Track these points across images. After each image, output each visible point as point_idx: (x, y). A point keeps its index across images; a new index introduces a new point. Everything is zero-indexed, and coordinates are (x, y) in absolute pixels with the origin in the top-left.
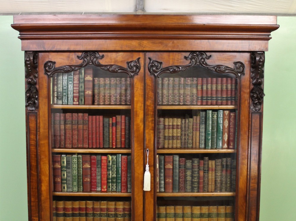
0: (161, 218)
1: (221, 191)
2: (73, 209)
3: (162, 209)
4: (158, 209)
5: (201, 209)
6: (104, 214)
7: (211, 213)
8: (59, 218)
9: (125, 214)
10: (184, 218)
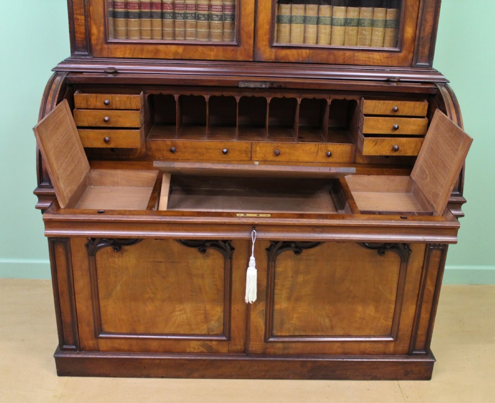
0: (282, 23)
2: (141, 5)
3: (286, 10)
4: (279, 8)
5: (346, 11)
6: (191, 14)
7: (362, 19)
8: (118, 19)
9: (225, 15)
10: (319, 25)
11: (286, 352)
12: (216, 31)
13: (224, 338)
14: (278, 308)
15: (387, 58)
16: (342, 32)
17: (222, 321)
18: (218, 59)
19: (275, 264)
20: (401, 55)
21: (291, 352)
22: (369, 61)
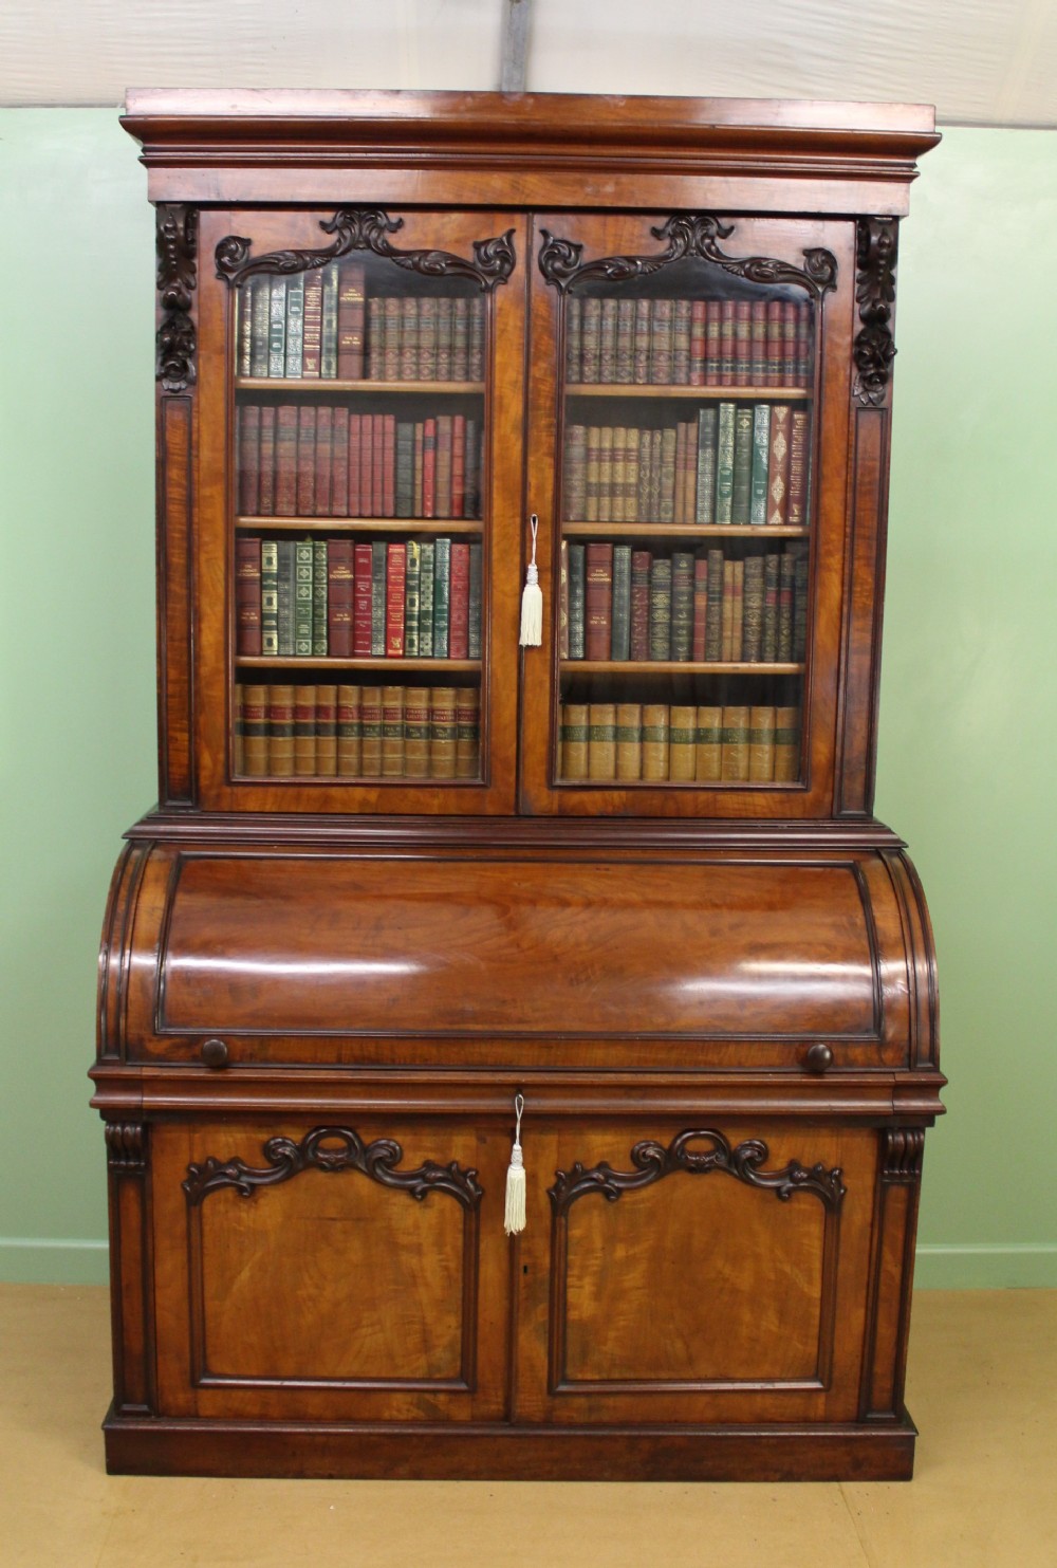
0: (573, 741)
1: (761, 659)
2: (297, 711)
3: (579, 715)
4: (565, 713)
5: (697, 715)
6: (394, 726)
7: (728, 729)
8: (252, 738)
9: (460, 727)
10: (646, 743)
11: (594, 1418)
12: (445, 758)
13: (463, 1387)
14: (576, 1317)
15: (782, 802)
16: (690, 755)
17: (458, 1347)
18: (447, 813)
19: (567, 1220)
20: (810, 795)
21: (606, 1417)
22: (746, 810)
